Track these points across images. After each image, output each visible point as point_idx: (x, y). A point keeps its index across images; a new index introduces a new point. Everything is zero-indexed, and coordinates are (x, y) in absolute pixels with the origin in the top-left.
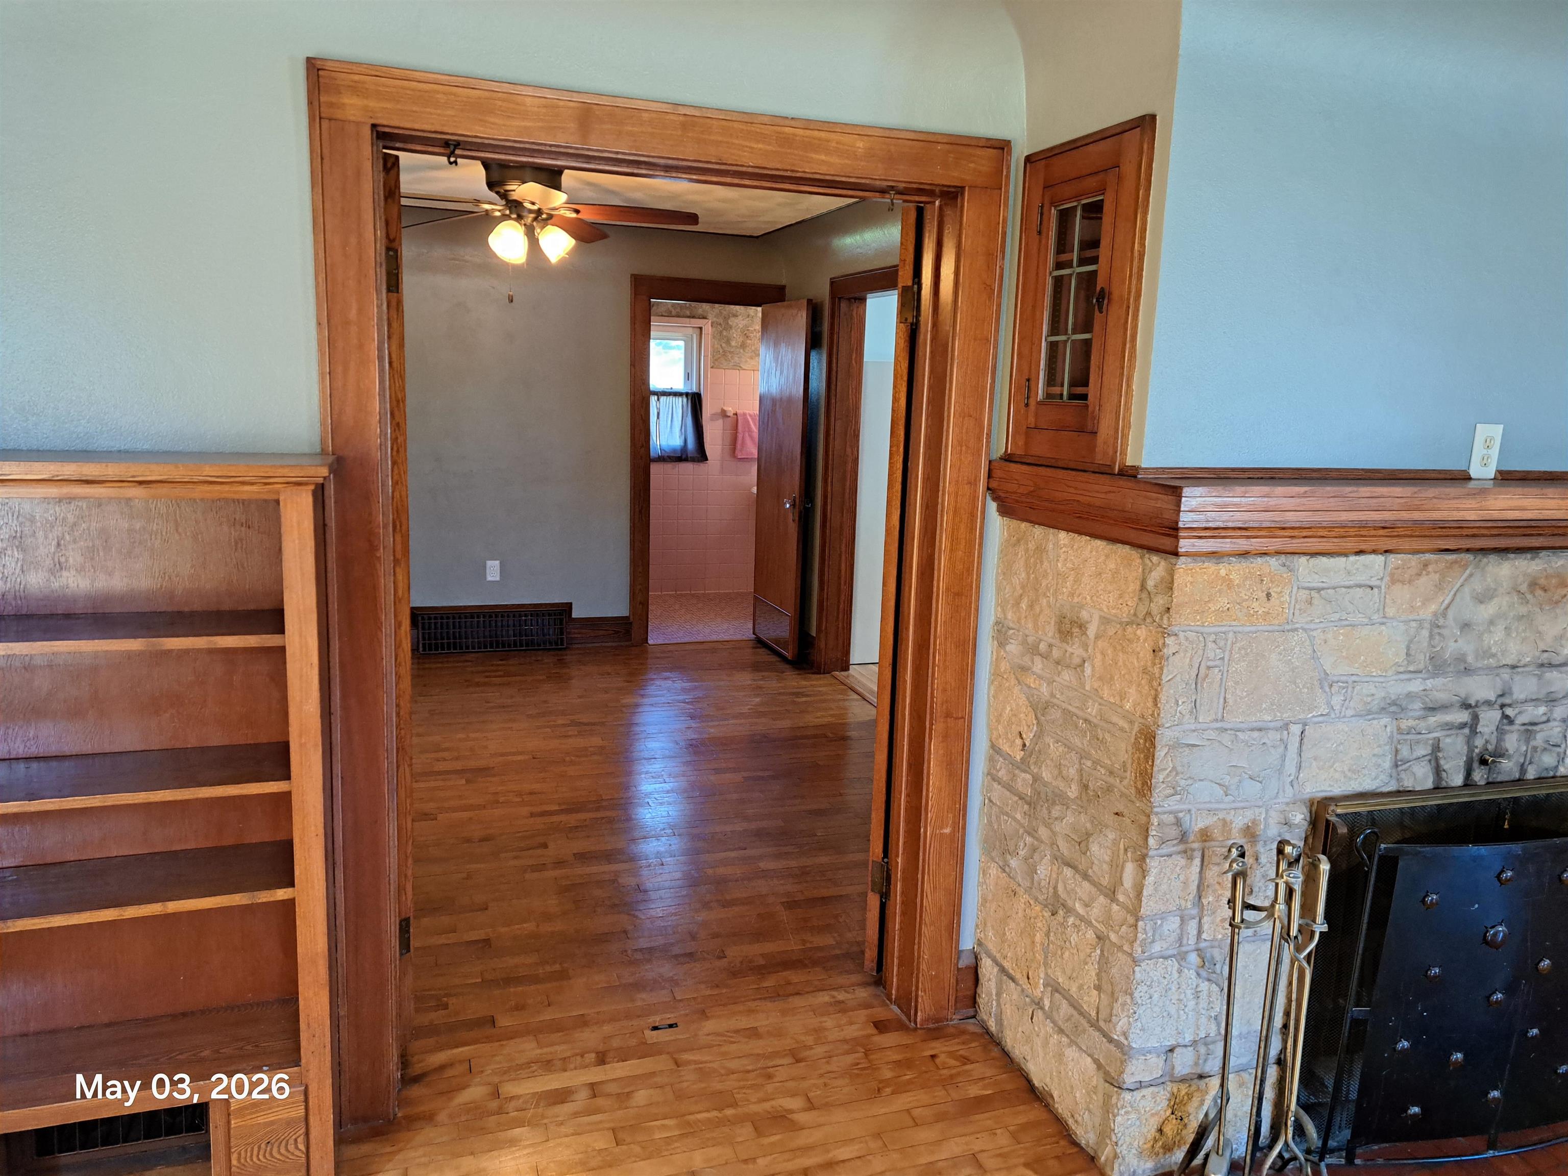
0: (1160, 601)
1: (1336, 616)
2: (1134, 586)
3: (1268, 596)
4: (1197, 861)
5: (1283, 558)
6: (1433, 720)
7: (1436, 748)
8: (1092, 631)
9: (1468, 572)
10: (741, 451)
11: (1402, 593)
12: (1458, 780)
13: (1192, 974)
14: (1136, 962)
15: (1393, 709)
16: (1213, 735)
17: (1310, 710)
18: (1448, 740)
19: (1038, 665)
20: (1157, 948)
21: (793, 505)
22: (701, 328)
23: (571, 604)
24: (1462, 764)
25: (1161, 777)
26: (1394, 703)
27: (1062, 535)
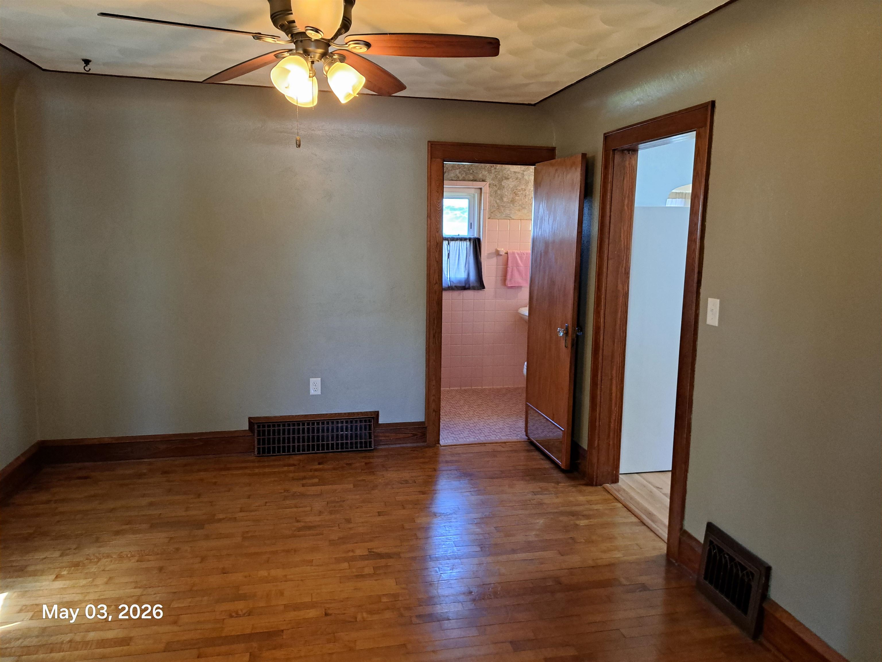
10: (511, 280)
21: (566, 334)
22: (481, 189)
23: (378, 412)
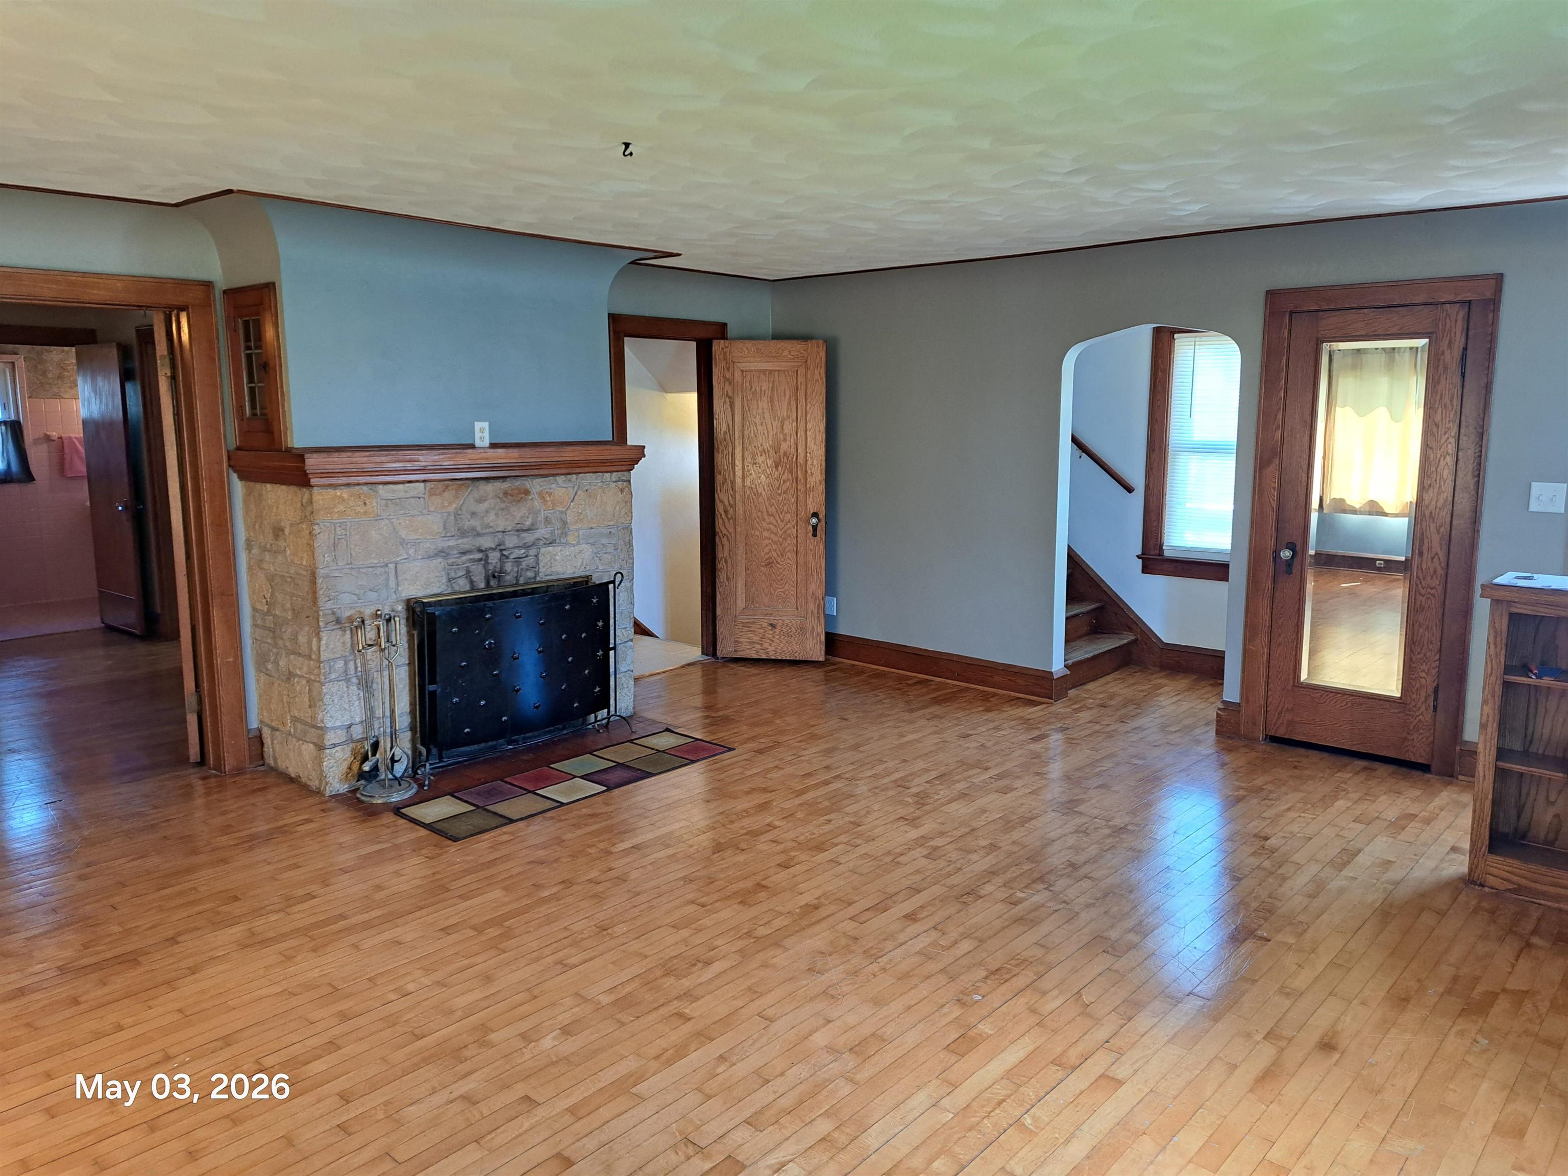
0: (309, 509)
1: (402, 512)
2: (299, 505)
3: (365, 504)
4: (348, 632)
5: (370, 486)
6: (464, 558)
7: (468, 571)
8: (287, 531)
9: (470, 489)
10: (69, 470)
11: (437, 500)
12: (482, 585)
13: (355, 688)
14: (322, 684)
15: (443, 554)
16: (347, 571)
17: (398, 556)
18: (474, 567)
19: (267, 557)
20: (333, 676)
21: (125, 508)
22: (12, 362)
24: (483, 577)
25: (321, 592)
26: (442, 551)
27: (268, 486)
